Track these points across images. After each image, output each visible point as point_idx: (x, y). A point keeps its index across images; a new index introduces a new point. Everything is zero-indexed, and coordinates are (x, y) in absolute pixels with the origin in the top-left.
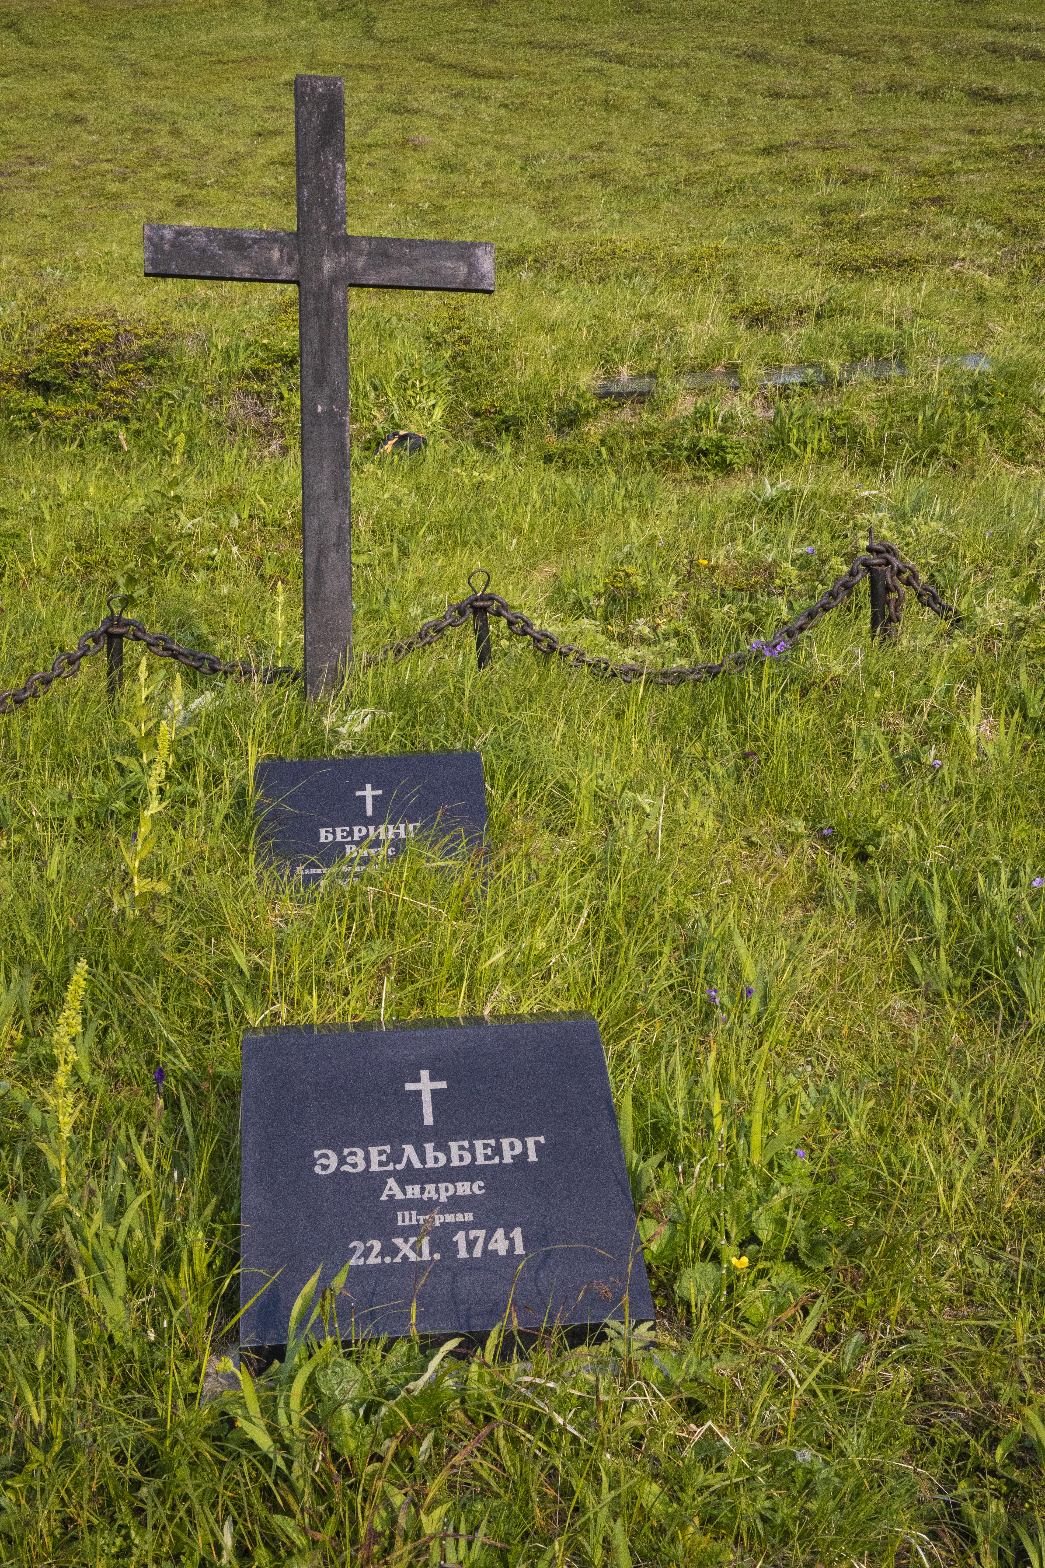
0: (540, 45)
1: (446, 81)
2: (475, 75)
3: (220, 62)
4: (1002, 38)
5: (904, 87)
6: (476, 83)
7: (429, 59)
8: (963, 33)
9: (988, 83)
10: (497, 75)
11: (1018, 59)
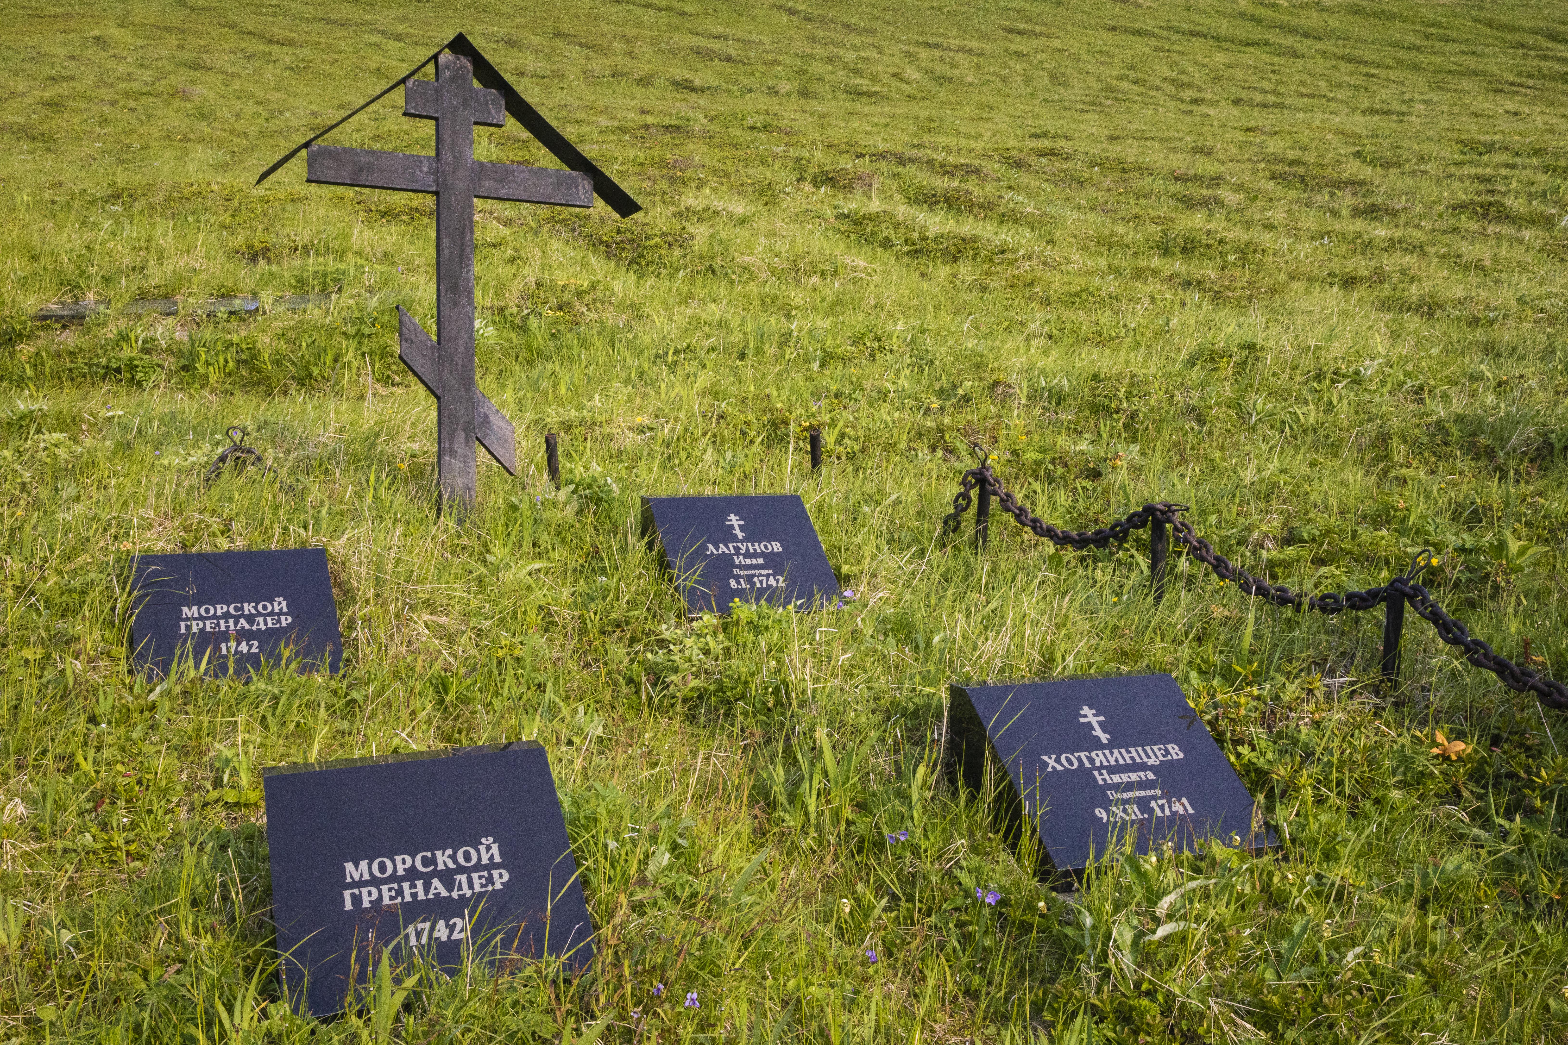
0: (332, 22)
1: (243, 44)
2: (271, 42)
3: (38, 16)
4: (705, 43)
5: (624, 75)
6: (267, 48)
7: (232, 26)
8: (676, 37)
9: (688, 76)
10: (291, 43)
11: (716, 60)
